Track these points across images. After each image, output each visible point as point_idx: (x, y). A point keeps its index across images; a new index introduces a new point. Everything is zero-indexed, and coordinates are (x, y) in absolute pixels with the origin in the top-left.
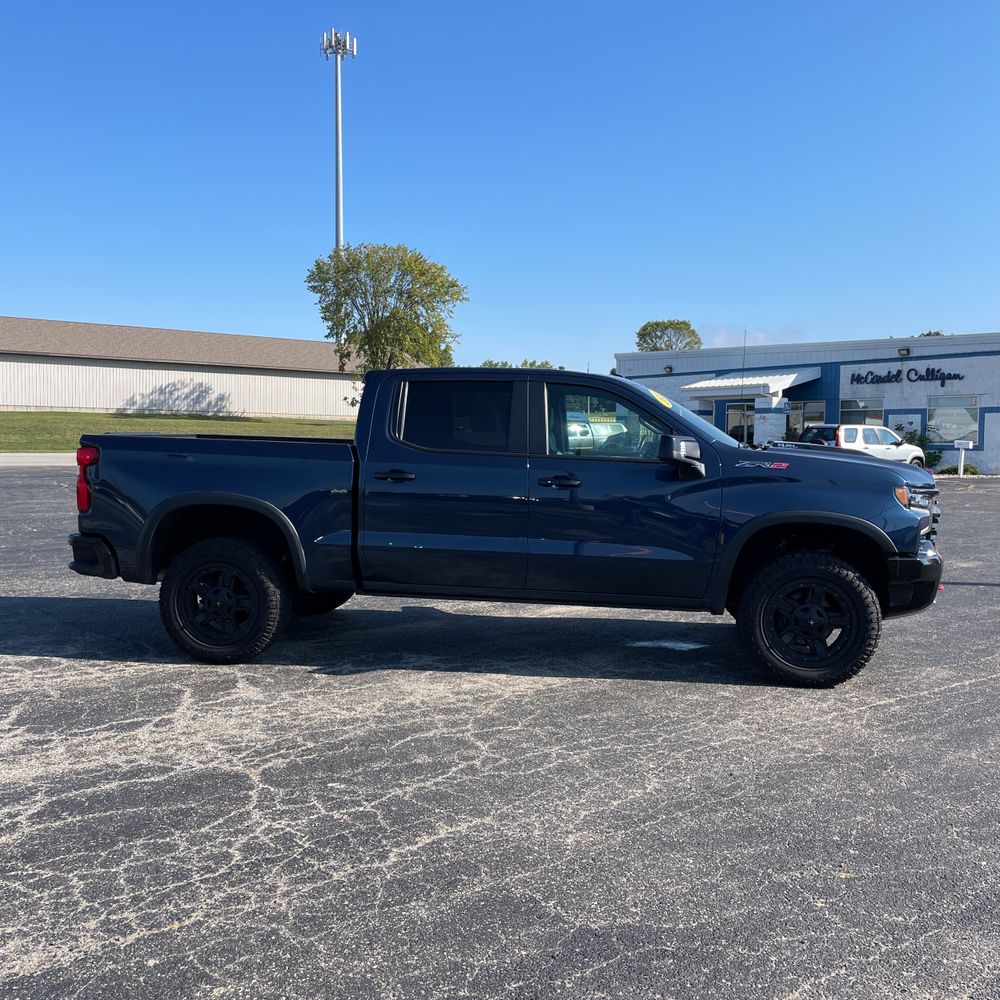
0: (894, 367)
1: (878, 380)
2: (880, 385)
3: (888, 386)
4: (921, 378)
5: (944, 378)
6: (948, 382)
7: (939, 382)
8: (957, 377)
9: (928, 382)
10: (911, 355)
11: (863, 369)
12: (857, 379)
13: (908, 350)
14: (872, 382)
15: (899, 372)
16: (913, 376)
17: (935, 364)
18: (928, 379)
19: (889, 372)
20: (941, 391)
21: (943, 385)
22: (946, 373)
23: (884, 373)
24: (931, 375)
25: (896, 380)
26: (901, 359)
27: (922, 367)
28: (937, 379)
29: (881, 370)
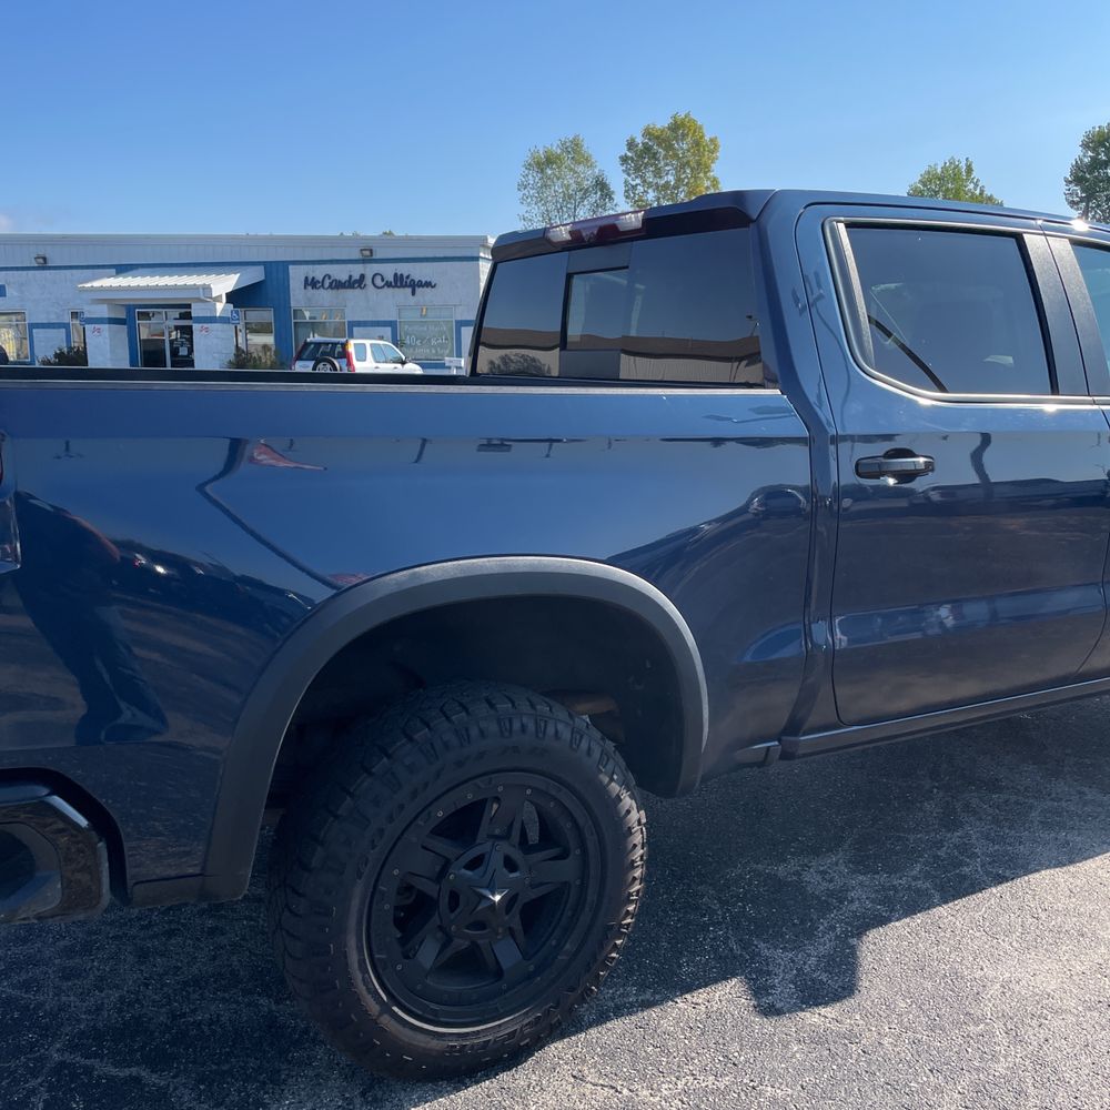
0: (356, 271)
1: (338, 285)
2: (341, 291)
3: (349, 293)
4: (389, 285)
5: (414, 286)
6: (418, 290)
7: (409, 290)
8: (428, 284)
9: (396, 289)
10: (374, 257)
11: (318, 272)
12: (311, 283)
13: (371, 251)
14: (330, 286)
15: (362, 276)
16: (379, 282)
17: (404, 269)
18: (396, 286)
19: (350, 277)
20: (412, 300)
21: (413, 293)
22: (416, 281)
23: (344, 278)
24: (399, 281)
25: (359, 286)
26: (364, 261)
27: (389, 271)
28: (406, 286)
29: (341, 273)
